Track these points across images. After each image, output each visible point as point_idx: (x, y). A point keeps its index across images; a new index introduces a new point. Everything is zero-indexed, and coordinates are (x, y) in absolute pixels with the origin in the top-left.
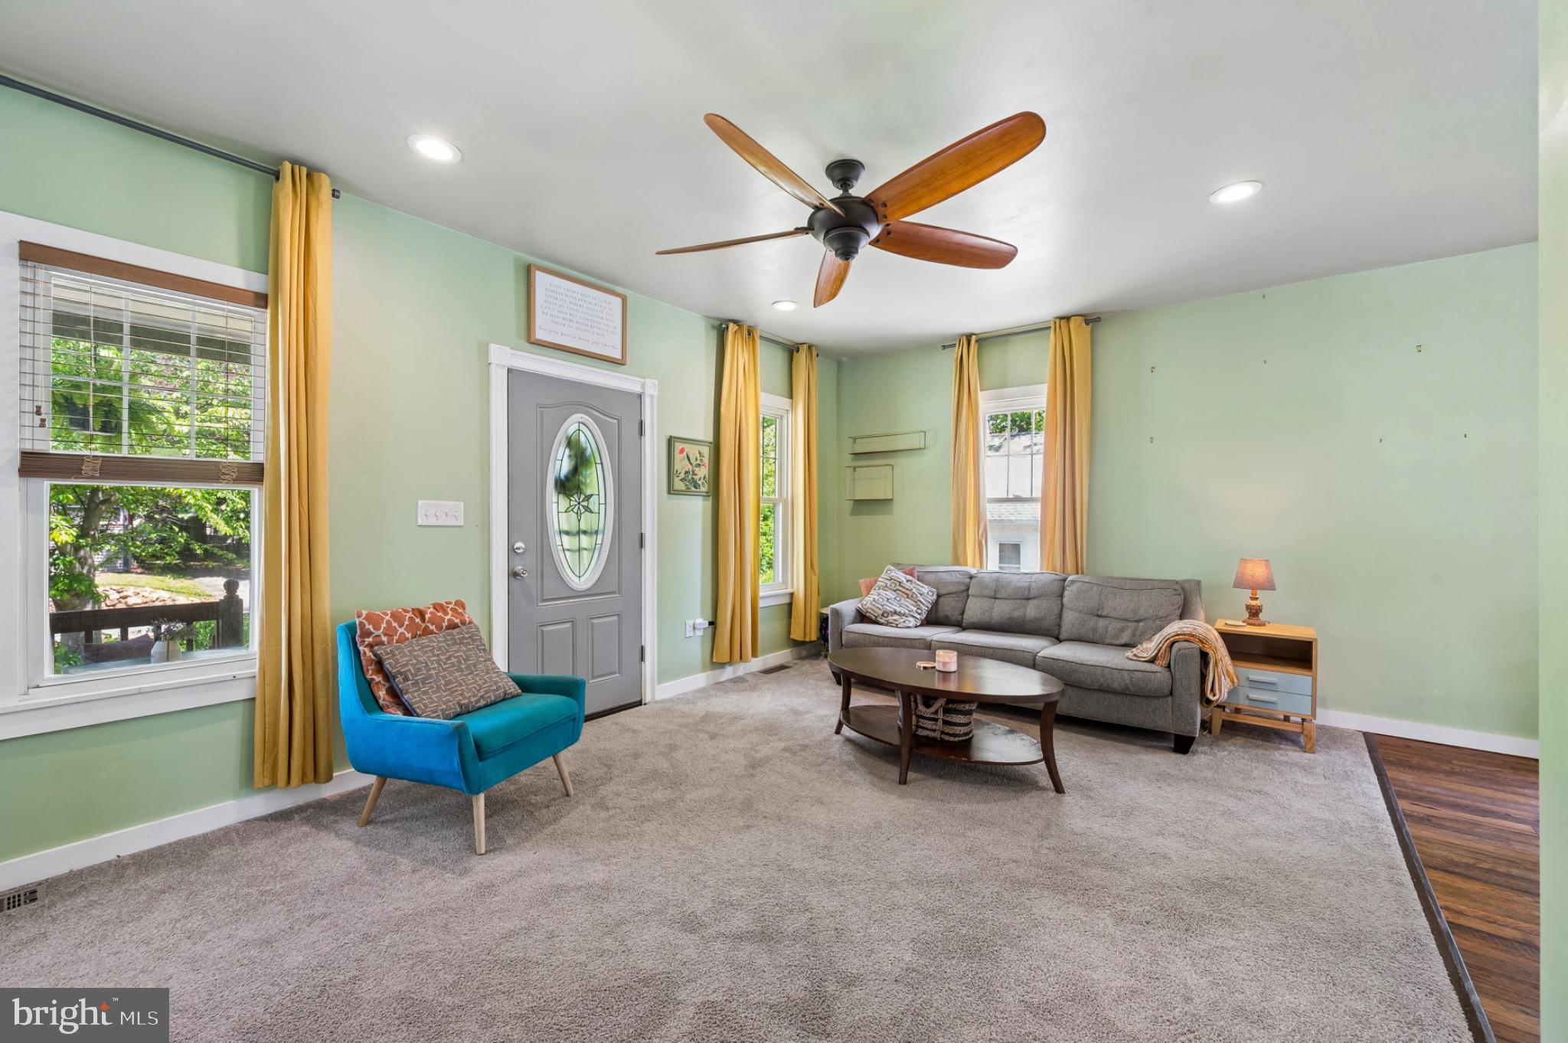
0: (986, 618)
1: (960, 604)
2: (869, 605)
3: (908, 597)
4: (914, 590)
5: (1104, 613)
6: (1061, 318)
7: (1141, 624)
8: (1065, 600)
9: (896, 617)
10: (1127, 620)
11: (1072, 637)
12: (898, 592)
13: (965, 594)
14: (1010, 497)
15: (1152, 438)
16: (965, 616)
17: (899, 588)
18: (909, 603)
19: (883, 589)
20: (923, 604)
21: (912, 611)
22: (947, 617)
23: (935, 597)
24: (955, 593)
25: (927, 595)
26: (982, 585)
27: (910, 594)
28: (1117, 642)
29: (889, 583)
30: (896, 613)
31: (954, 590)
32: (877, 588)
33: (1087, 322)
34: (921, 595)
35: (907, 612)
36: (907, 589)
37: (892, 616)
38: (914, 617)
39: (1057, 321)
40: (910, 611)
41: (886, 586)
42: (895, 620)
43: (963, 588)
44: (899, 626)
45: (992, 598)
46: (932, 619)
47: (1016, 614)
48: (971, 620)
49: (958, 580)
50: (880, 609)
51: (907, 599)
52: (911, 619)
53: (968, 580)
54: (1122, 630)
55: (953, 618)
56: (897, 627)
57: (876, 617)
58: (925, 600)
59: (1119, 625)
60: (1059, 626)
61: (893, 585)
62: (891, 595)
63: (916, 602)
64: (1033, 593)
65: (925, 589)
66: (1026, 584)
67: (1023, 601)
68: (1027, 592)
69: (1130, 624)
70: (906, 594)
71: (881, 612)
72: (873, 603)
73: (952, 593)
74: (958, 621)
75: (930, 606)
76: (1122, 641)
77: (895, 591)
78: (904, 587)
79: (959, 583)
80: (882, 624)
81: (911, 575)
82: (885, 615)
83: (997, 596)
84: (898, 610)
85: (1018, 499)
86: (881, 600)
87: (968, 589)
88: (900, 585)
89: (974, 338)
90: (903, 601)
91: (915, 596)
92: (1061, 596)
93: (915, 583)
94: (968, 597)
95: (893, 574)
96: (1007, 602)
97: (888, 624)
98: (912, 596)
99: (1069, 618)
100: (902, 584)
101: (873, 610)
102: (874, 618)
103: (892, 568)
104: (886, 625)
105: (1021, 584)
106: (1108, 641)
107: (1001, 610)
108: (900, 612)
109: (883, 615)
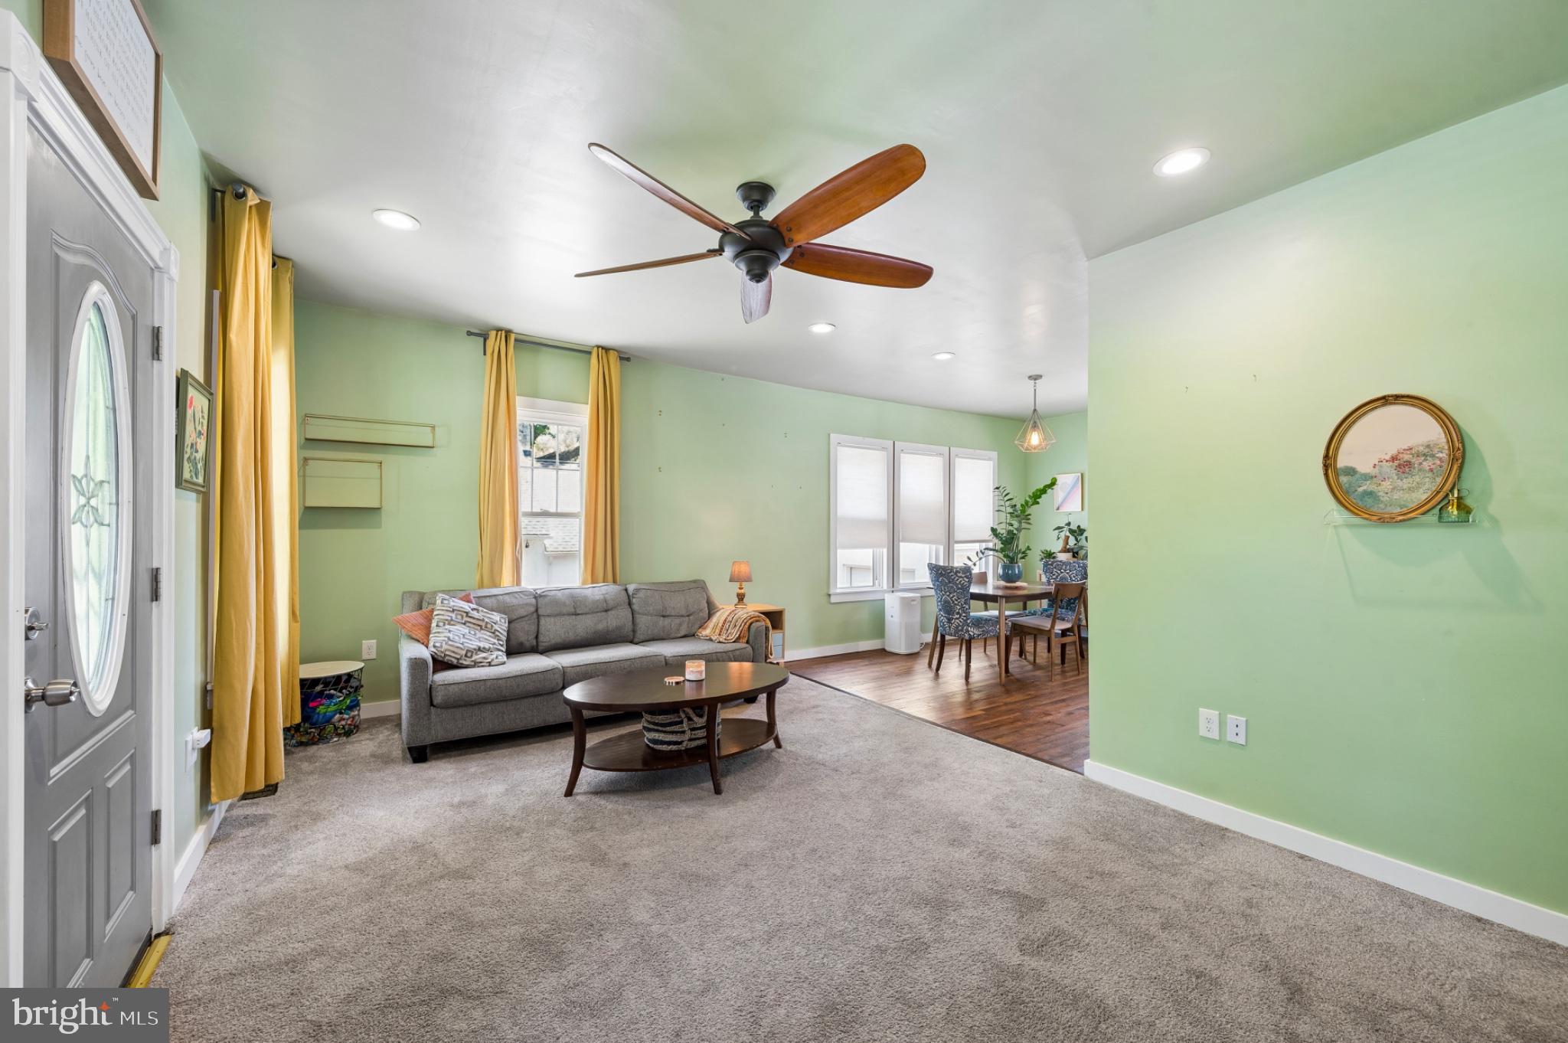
0: (571, 637)
1: (533, 628)
2: (445, 647)
3: (481, 629)
4: (486, 620)
5: (668, 613)
6: (603, 348)
7: (691, 617)
8: (635, 607)
9: (484, 655)
10: (682, 616)
11: (647, 638)
12: (468, 624)
13: (535, 616)
14: (535, 510)
15: (660, 468)
16: (541, 638)
17: (466, 618)
18: (485, 635)
19: (449, 624)
20: (501, 634)
21: (494, 644)
22: (522, 644)
23: (507, 625)
24: (527, 616)
25: (500, 621)
26: (556, 602)
27: (483, 624)
28: (679, 635)
29: (453, 615)
30: (480, 649)
31: (525, 614)
32: (441, 624)
33: (621, 359)
34: (495, 623)
35: (491, 646)
36: (478, 619)
37: (476, 654)
38: (499, 650)
39: (600, 349)
40: (493, 644)
41: (452, 620)
42: (484, 658)
43: (533, 609)
44: (493, 663)
45: (573, 615)
46: (514, 650)
47: (601, 627)
48: (553, 642)
49: (525, 602)
50: (461, 649)
51: (482, 631)
52: (500, 653)
53: (534, 600)
54: (680, 625)
55: (527, 644)
56: (490, 665)
57: (458, 659)
58: (501, 629)
59: (677, 621)
60: (634, 631)
61: (459, 617)
62: (465, 630)
63: (494, 633)
64: (611, 603)
65: (496, 617)
66: (602, 597)
67: (604, 613)
68: (605, 605)
69: (684, 619)
70: (479, 625)
71: (464, 652)
72: (450, 643)
73: (523, 617)
74: (533, 647)
75: (505, 634)
76: (682, 633)
77: (464, 624)
78: (474, 618)
79: (527, 604)
80: (467, 667)
81: (469, 601)
82: (469, 654)
83: (578, 612)
84: (482, 645)
85: (545, 514)
86: (456, 638)
87: (537, 610)
88: (467, 616)
89: (513, 337)
90: (479, 635)
91: (489, 626)
92: (630, 604)
93: (482, 611)
94: (538, 617)
95: (452, 604)
96: (589, 616)
97: (476, 664)
98: (486, 627)
99: (643, 621)
100: (470, 615)
101: (454, 652)
102: (455, 661)
103: (447, 597)
104: (473, 666)
105: (597, 598)
106: (672, 636)
107: (585, 626)
108: (484, 648)
109: (466, 656)
